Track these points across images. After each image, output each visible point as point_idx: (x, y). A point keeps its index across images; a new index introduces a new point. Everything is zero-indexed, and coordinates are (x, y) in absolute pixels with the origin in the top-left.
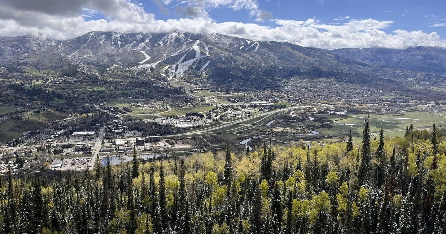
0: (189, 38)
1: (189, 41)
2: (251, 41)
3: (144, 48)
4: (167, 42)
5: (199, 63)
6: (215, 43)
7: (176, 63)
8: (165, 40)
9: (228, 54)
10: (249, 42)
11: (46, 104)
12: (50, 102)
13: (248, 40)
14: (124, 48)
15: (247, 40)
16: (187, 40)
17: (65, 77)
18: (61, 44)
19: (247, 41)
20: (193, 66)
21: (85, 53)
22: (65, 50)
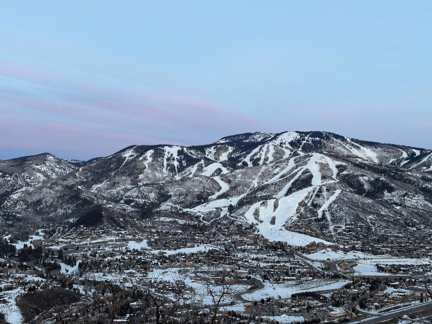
0: (300, 149)
1: (299, 154)
2: (421, 150)
3: (218, 172)
4: (259, 159)
5: (318, 196)
6: (348, 156)
7: (274, 196)
8: (256, 154)
9: (376, 176)
10: (418, 153)
11: (47, 276)
12: (52, 273)
13: (417, 149)
14: (183, 172)
15: (414, 148)
16: (296, 154)
17: (82, 226)
18: (80, 170)
19: (415, 151)
20: (306, 202)
21: (118, 183)
22: (85, 180)
